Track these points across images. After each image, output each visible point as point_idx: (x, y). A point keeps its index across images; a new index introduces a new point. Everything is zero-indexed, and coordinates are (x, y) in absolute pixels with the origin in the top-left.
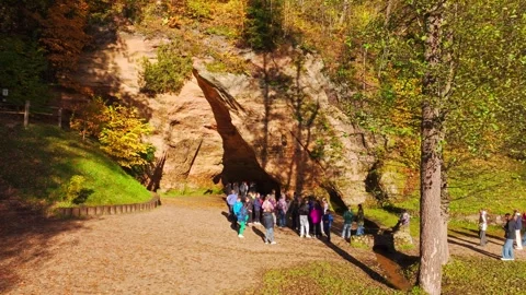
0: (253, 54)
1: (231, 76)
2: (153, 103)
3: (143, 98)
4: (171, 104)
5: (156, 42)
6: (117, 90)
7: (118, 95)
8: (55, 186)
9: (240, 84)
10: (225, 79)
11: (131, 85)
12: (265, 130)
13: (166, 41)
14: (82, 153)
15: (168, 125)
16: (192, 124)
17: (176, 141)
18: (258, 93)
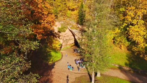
0: (79, 25)
1: (75, 30)
2: (60, 34)
3: (58, 33)
4: (64, 34)
5: (61, 23)
6: (54, 32)
7: (54, 33)
8: (49, 59)
9: (77, 32)
10: (74, 31)
11: (56, 31)
12: (82, 41)
13: (62, 23)
14: (51, 50)
15: (63, 37)
16: (68, 36)
17: (65, 40)
18: (80, 34)
